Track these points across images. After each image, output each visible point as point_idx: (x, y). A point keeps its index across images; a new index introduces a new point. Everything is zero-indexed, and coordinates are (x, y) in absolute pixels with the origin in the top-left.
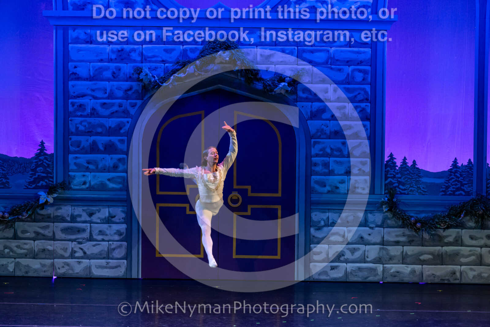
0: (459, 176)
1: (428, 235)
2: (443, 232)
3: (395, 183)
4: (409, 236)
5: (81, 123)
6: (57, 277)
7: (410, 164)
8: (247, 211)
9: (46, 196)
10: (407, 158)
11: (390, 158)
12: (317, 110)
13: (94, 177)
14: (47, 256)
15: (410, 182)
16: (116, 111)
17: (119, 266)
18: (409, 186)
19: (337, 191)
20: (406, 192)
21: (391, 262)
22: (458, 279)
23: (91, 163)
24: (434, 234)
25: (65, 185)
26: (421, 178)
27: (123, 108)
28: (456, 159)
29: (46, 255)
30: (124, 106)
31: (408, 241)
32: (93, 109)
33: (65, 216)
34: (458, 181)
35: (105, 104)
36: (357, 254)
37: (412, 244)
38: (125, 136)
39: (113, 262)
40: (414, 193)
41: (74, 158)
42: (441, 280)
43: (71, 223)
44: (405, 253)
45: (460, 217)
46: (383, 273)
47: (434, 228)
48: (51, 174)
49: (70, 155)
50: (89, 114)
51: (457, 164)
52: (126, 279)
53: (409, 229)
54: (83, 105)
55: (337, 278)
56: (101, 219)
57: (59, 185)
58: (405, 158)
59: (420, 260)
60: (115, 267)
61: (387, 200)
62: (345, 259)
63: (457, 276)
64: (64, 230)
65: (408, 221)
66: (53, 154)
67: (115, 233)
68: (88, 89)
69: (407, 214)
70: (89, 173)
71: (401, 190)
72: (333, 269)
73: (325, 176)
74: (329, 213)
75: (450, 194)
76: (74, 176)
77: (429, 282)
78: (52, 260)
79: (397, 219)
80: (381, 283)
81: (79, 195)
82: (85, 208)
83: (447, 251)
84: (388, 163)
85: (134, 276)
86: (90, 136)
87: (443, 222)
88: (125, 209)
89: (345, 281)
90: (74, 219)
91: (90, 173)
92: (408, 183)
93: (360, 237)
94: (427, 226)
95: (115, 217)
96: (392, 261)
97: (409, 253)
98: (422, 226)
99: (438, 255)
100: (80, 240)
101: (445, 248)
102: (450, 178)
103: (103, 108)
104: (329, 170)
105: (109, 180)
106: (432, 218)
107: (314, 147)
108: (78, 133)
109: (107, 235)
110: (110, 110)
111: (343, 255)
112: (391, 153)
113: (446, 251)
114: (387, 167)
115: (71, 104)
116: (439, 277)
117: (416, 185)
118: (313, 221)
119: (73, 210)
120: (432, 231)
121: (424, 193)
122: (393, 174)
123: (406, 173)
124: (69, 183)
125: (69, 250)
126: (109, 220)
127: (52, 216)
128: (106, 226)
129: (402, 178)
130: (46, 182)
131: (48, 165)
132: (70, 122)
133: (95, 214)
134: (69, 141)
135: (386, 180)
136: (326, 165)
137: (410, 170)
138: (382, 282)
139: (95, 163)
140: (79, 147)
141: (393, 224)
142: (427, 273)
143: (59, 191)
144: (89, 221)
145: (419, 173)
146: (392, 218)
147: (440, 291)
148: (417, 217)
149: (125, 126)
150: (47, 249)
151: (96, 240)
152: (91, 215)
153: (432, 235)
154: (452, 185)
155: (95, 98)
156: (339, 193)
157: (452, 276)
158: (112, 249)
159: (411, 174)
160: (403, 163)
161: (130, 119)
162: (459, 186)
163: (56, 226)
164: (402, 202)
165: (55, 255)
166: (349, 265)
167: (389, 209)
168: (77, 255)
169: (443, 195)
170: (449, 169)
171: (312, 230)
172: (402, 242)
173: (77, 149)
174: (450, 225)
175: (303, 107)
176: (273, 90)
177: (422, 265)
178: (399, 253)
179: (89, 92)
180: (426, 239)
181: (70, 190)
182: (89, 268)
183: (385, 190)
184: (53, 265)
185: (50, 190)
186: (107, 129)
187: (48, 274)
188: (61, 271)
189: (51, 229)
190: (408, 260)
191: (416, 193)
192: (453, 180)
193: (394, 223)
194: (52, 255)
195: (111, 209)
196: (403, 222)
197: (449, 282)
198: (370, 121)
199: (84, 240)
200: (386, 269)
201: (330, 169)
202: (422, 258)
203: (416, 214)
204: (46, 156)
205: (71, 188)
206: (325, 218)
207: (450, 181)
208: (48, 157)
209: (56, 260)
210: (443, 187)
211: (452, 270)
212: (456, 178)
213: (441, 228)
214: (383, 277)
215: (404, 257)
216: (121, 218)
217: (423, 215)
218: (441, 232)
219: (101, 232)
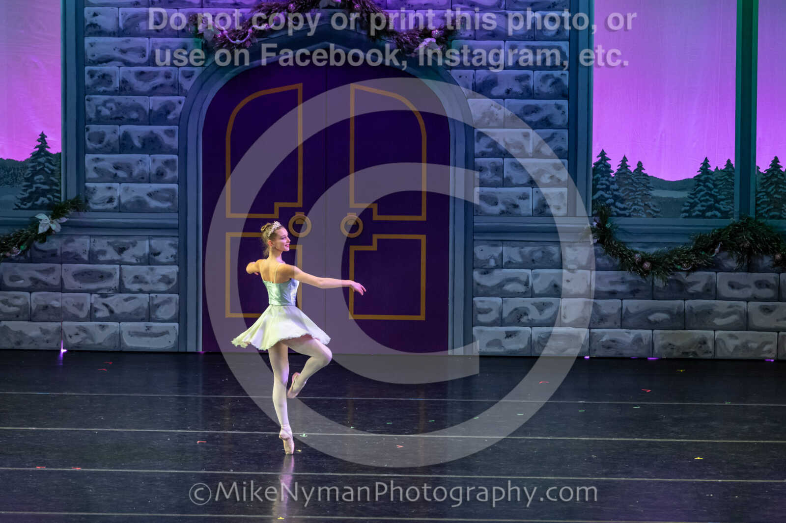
0: (712, 187)
1: (661, 281)
2: (686, 277)
3: (608, 199)
4: (631, 283)
5: (104, 104)
6: (68, 351)
7: (632, 168)
8: (371, 244)
9: (49, 221)
10: (628, 159)
11: (600, 158)
12: (484, 82)
13: (126, 190)
14: (51, 317)
15: (633, 197)
16: (162, 85)
17: (167, 333)
18: (631, 203)
19: (516, 211)
20: (626, 212)
21: (602, 324)
22: (711, 352)
23: (120, 167)
24: (671, 280)
25: (80, 204)
26: (651, 190)
27: (172, 80)
28: (706, 159)
29: (49, 315)
30: (173, 77)
31: (629, 290)
32: (124, 82)
33: (81, 254)
34: (711, 195)
35: (142, 73)
36: (548, 313)
37: (636, 296)
38: (176, 125)
39: (157, 326)
40: (639, 214)
41: (93, 160)
42: (683, 353)
43: (90, 264)
44: (625, 310)
45: (713, 252)
46: (590, 342)
47: (671, 270)
48: (57, 186)
49: (87, 155)
50: (118, 89)
51: (709, 168)
52: (178, 353)
53: (631, 272)
54: (108, 75)
55: (516, 350)
56: (137, 258)
57: (69, 203)
58: (625, 158)
59: (650, 321)
60: (160, 333)
61: (597, 225)
62: (528, 320)
63: (708, 347)
64: (79, 276)
65: (630, 259)
66: (60, 153)
67: (160, 281)
68: (116, 49)
69: (628, 249)
70: (118, 184)
71: (618, 210)
72: (510, 336)
73: (496, 187)
74: (502, 246)
75: (697, 216)
76: (94, 189)
77: (663, 357)
78: (60, 324)
79: (613, 257)
80: (587, 359)
81: (101, 219)
82: (111, 240)
83: (694, 307)
84: (598, 166)
85: (191, 348)
86: (120, 125)
87: (686, 260)
88: (176, 241)
89: (530, 355)
90: (93, 257)
91: (120, 183)
92: (629, 198)
93: (553, 284)
94: (661, 267)
95: (159, 254)
96: (604, 323)
97: (632, 310)
98: (653, 267)
99: (678, 313)
100: (105, 292)
101: (690, 303)
102: (696, 190)
103: (140, 80)
104: (503, 178)
105: (150, 195)
106: (668, 254)
107: (478, 141)
108: (100, 120)
109: (146, 283)
110: (152, 82)
111: (526, 314)
112: (603, 151)
113: (691, 308)
114: (597, 174)
115: (88, 74)
116: (679, 348)
117: (642, 201)
118: (478, 259)
119: (92, 244)
120: (669, 276)
121: (655, 214)
122: (606, 185)
123: (627, 182)
124: (87, 201)
125: (87, 307)
126: (151, 259)
127: (59, 252)
128: (145, 268)
129: (620, 191)
130: (49, 199)
131: (52, 171)
132: (87, 102)
133: (127, 249)
134: (86, 133)
135: (594, 193)
136: (498, 170)
137: (633, 178)
138: (588, 357)
139: (128, 167)
140: (101, 142)
141: (606, 264)
142: (661, 343)
143: (70, 213)
144: (118, 260)
145: (648, 182)
146: (604, 255)
147: (682, 371)
148: (644, 253)
149: (174, 108)
150: (51, 305)
151: (129, 291)
152: (121, 250)
153: (669, 281)
154: (701, 202)
155: (127, 64)
156: (520, 215)
157: (701, 347)
158: (156, 305)
159: (634, 184)
160: (621, 166)
161: (184, 98)
162: (712, 202)
163: (65, 270)
164: (619, 229)
165: (63, 316)
166: (536, 329)
167: (599, 239)
168: (99, 315)
169: (685, 217)
170: (696, 175)
171: (476, 274)
172: (621, 292)
173: (99, 146)
174: (698, 265)
175: (460, 77)
176: (413, 49)
177: (653, 330)
178: (615, 311)
179: (117, 54)
180: (658, 287)
181: (88, 211)
182: (119, 336)
183: (593, 210)
184: (60, 330)
185: (56, 211)
186: (145, 112)
187: (52, 346)
188: (74, 341)
189: (56, 274)
190: (630, 321)
191: (643, 214)
192: (702, 193)
193: (607, 262)
194: (59, 314)
195: (154, 242)
196: (622, 261)
197: (696, 357)
198: (568, 100)
199: (110, 290)
200: (595, 336)
201: (505, 177)
202: (652, 318)
203: (643, 247)
204: (49, 158)
205: (89, 207)
206: (496, 255)
207: (698, 195)
208: (52, 158)
209: (65, 323)
210: (686, 204)
211: (700, 337)
212: (707, 190)
213: (682, 271)
214: (589, 350)
215: (624, 317)
216: (169, 257)
217: (653, 250)
218: (683, 276)
219: (137, 278)
